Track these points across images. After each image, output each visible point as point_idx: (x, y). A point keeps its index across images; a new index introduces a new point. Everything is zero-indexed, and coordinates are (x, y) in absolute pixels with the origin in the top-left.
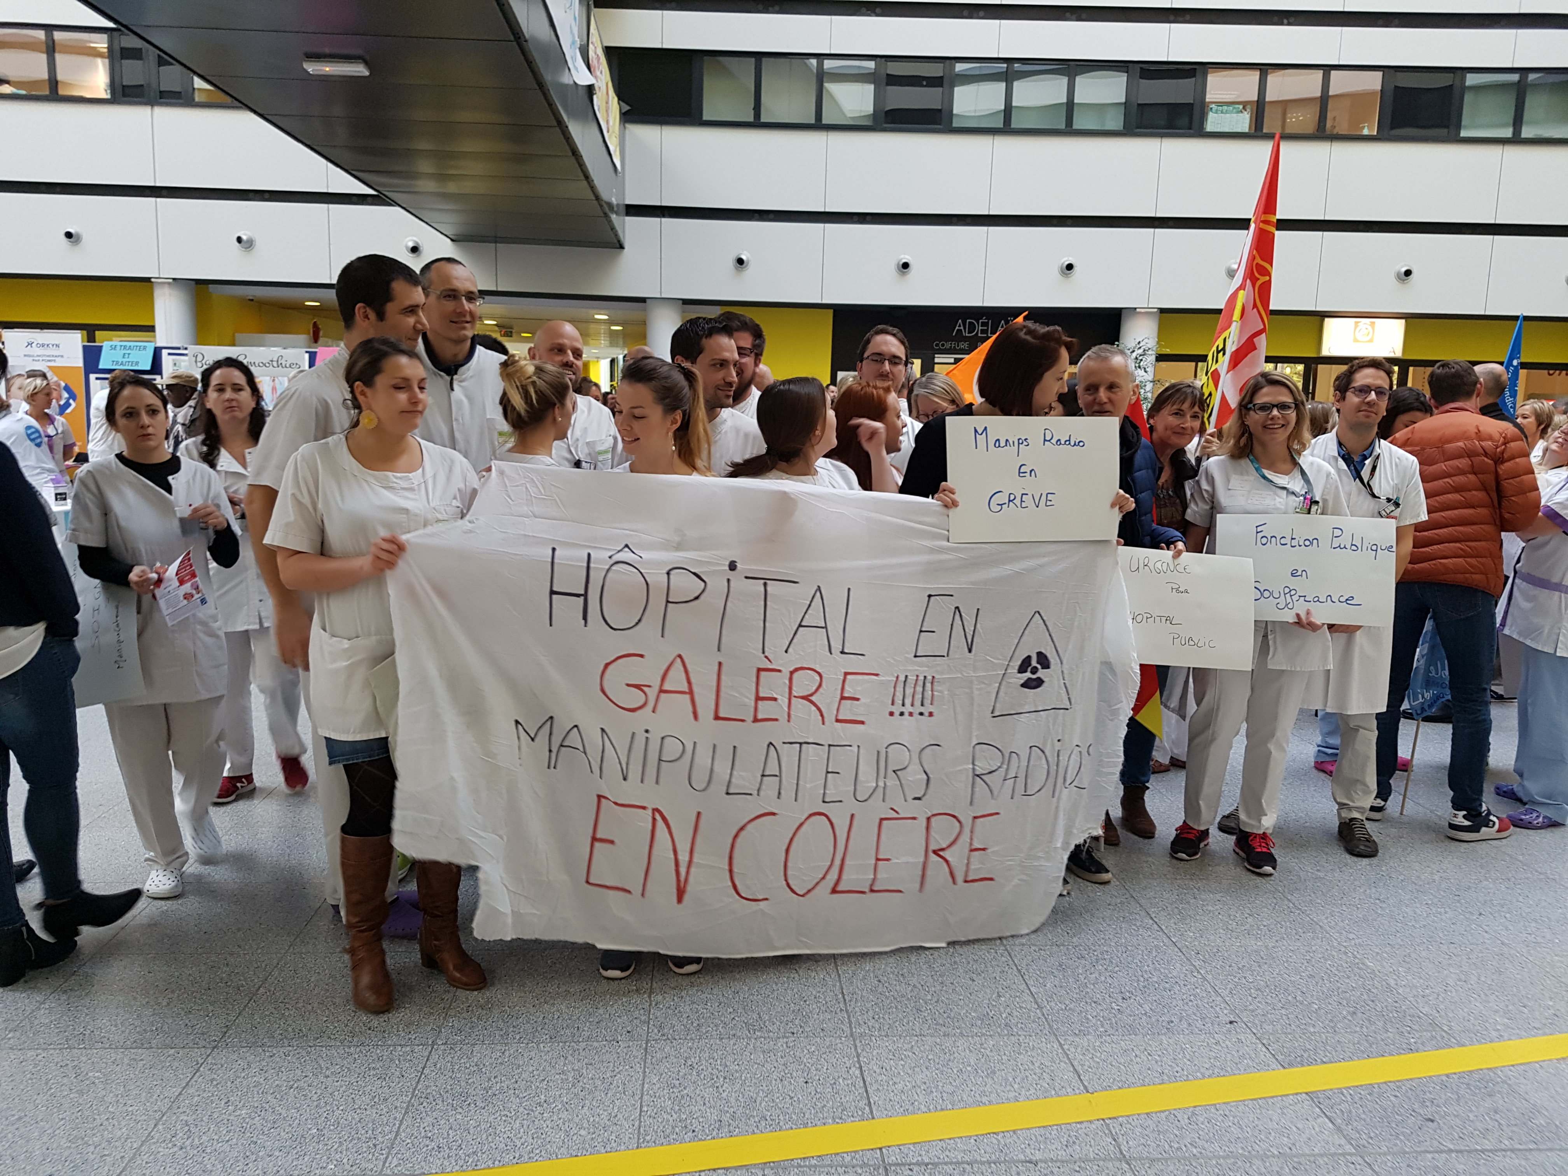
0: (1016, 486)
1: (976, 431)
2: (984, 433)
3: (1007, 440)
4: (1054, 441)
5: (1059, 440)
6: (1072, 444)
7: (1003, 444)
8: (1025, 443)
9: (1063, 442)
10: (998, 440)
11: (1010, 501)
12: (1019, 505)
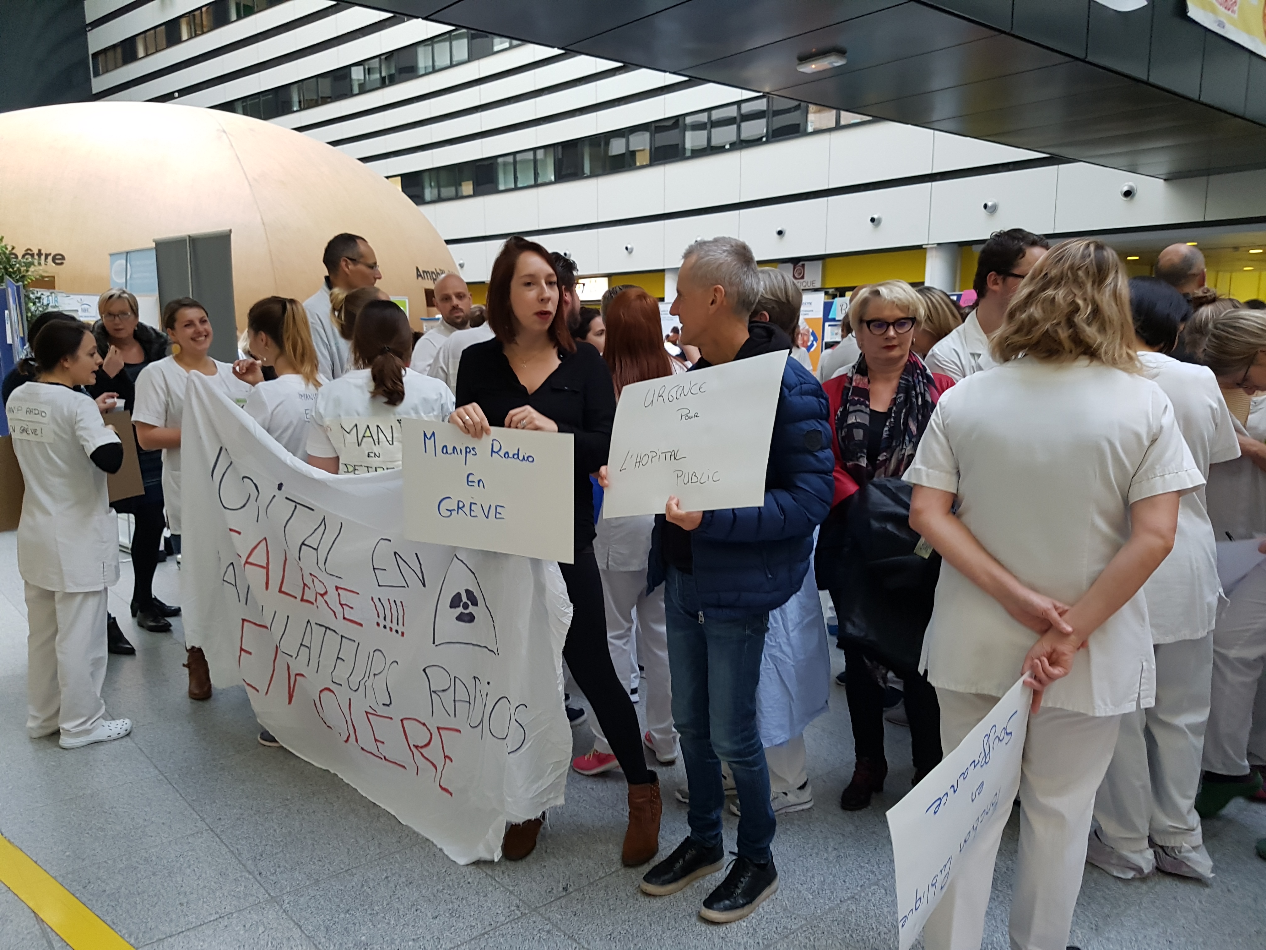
0: (466, 495)
1: (425, 435)
2: (433, 438)
3: (454, 448)
4: (502, 453)
5: (507, 453)
6: (521, 458)
7: (450, 450)
8: (472, 452)
9: (511, 455)
10: (446, 446)
11: (458, 508)
12: (468, 513)
